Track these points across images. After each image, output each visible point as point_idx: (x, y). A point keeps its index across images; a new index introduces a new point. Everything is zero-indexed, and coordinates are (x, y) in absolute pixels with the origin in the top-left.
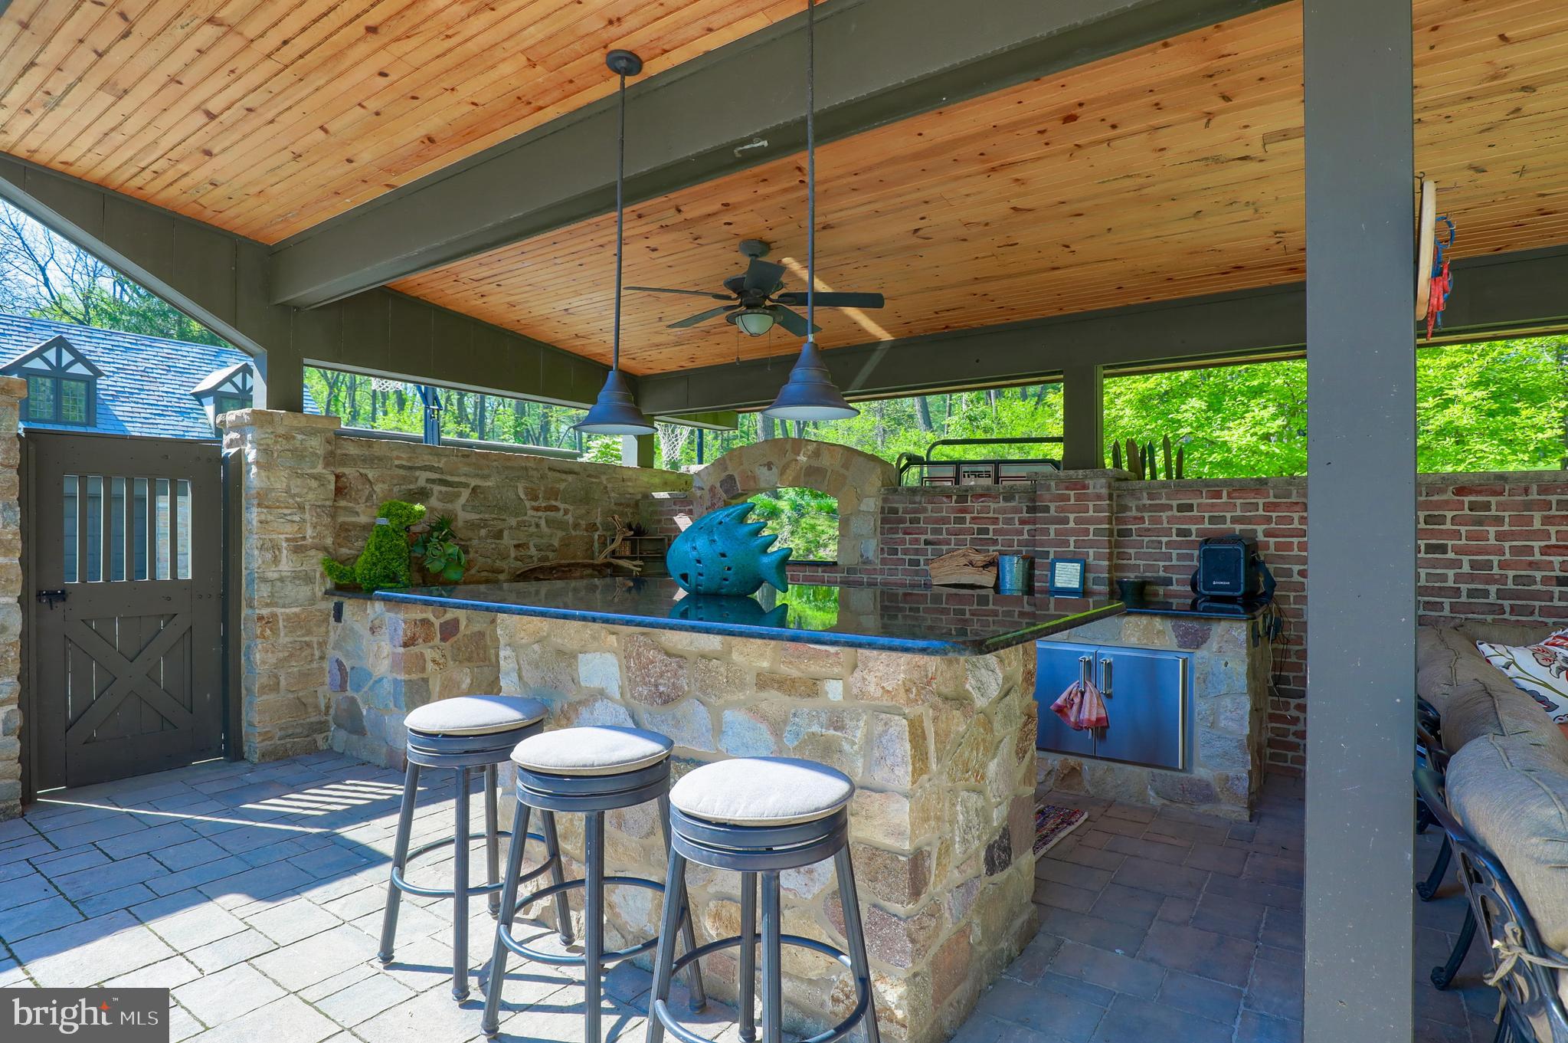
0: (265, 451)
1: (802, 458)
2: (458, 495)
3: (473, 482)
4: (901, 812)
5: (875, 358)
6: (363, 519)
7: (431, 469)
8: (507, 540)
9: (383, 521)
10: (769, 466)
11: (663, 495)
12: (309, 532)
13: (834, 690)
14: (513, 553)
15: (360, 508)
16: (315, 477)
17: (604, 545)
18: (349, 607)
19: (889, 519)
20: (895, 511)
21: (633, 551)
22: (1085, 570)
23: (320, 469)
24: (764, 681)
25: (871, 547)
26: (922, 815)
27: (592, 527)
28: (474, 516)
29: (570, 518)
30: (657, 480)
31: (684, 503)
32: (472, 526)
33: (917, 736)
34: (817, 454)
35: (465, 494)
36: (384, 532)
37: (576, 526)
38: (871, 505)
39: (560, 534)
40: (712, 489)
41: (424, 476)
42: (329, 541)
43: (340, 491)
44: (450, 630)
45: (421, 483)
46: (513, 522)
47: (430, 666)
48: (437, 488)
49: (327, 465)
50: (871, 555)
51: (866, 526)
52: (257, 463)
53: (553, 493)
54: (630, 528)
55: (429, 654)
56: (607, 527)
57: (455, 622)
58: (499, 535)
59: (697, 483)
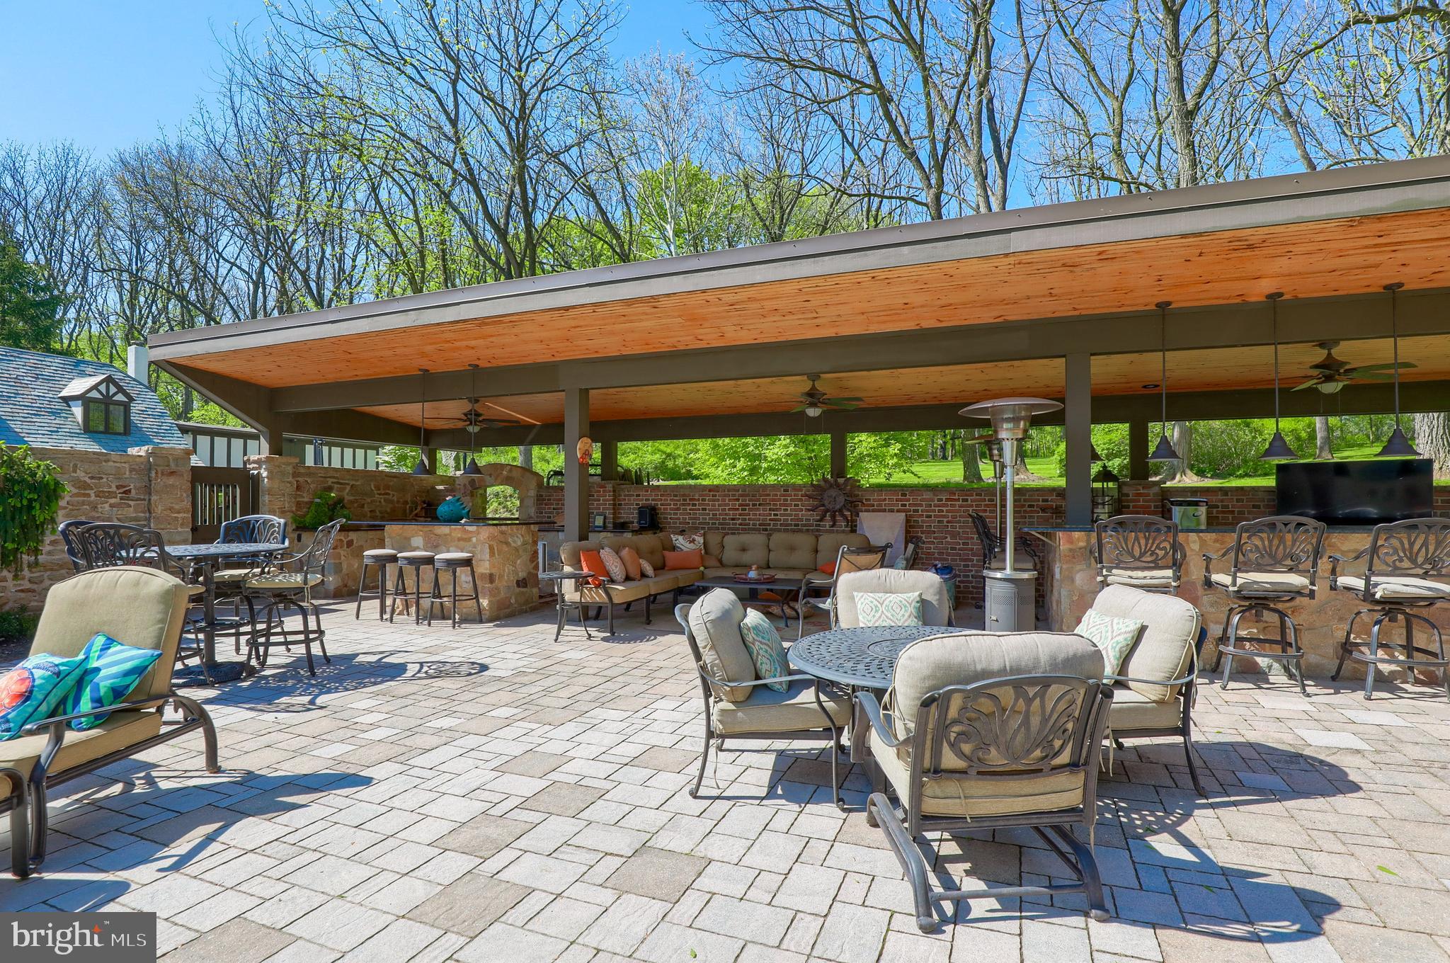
0: (270, 472)
1: (505, 473)
2: (345, 489)
3: (352, 483)
4: (487, 564)
5: (535, 431)
6: (306, 500)
7: (334, 477)
8: (366, 509)
9: (318, 500)
10: (490, 475)
11: (441, 487)
12: (287, 505)
13: (474, 540)
14: (369, 514)
15: (305, 495)
16: (290, 483)
17: (411, 511)
18: (305, 536)
19: (540, 499)
20: (542, 496)
21: (426, 513)
22: (605, 518)
23: (290, 479)
24: (459, 539)
25: (532, 511)
26: (492, 566)
27: (406, 503)
28: (352, 498)
29: (395, 499)
30: (438, 480)
31: (451, 491)
32: (352, 502)
33: (491, 548)
34: (510, 471)
35: (348, 488)
36: (318, 505)
37: (398, 502)
38: (532, 493)
39: (391, 506)
40: (465, 485)
41: (330, 480)
42: (294, 509)
43: (298, 488)
44: (350, 544)
45: (330, 483)
46: (369, 500)
47: (343, 558)
48: (336, 486)
49: (293, 477)
50: (532, 515)
51: (530, 502)
52: (267, 477)
53: (387, 487)
54: (424, 502)
55: (342, 553)
56: (413, 502)
57: (352, 541)
58: (363, 506)
59: (457, 482)
